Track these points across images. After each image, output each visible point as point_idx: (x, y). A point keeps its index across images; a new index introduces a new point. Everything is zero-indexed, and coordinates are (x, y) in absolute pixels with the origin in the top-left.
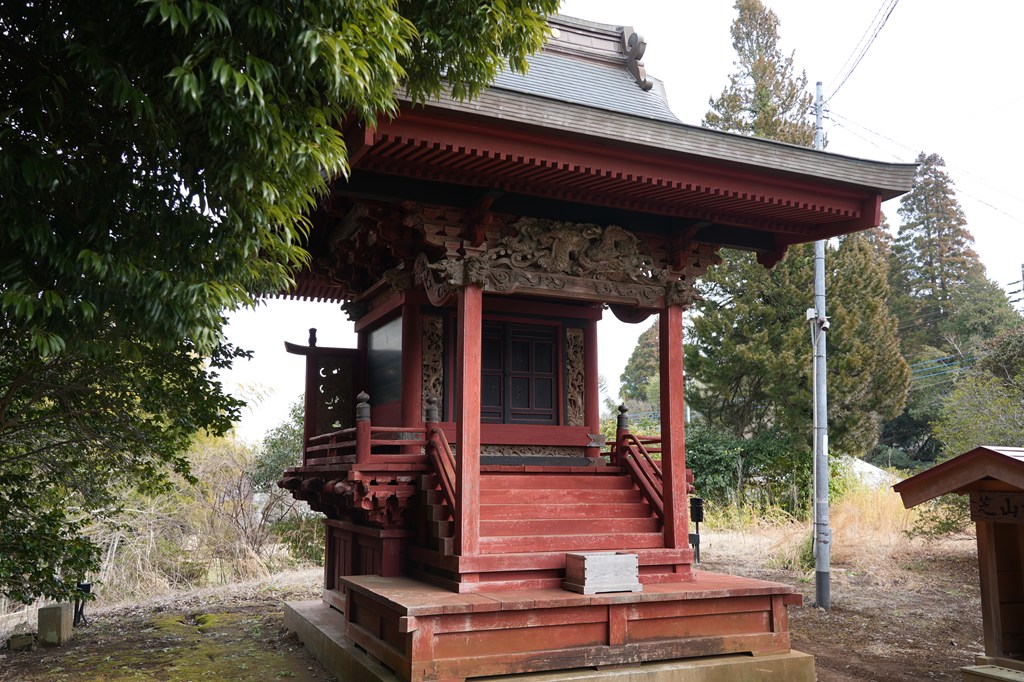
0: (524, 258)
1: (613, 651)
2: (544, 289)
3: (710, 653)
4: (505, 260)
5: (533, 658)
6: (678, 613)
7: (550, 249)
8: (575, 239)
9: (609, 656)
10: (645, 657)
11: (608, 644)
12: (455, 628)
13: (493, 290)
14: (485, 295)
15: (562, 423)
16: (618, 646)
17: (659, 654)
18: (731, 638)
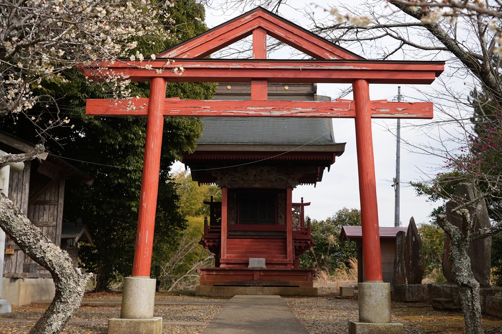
0: (239, 178)
1: (254, 282)
2: (246, 186)
3: (285, 285)
4: (234, 179)
5: (231, 282)
6: (276, 274)
7: (247, 174)
8: (254, 171)
9: (253, 283)
10: (264, 284)
11: (253, 280)
12: (211, 273)
13: (231, 187)
14: (228, 189)
15: (276, 224)
16: (256, 281)
17: (268, 284)
18: (292, 282)
